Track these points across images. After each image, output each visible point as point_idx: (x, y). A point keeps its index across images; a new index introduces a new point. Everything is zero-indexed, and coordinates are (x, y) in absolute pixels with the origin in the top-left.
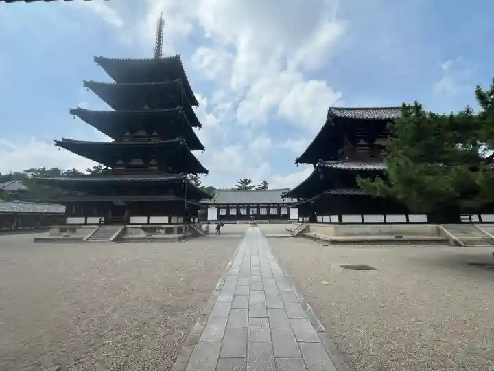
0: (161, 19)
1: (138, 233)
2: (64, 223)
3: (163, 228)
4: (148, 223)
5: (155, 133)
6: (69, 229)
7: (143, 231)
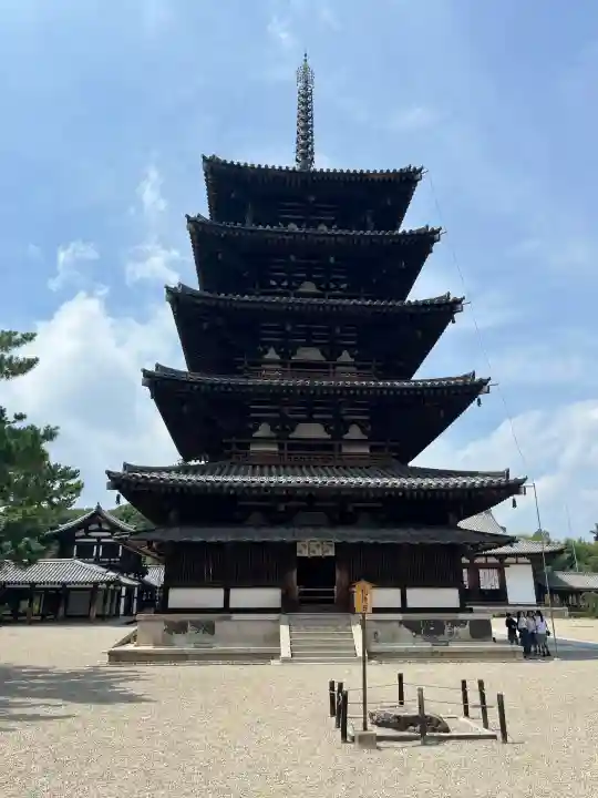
0: (306, 68)
1: (394, 638)
2: (164, 608)
3: (463, 622)
4: (404, 609)
5: (345, 357)
6: (196, 624)
7: (406, 631)
